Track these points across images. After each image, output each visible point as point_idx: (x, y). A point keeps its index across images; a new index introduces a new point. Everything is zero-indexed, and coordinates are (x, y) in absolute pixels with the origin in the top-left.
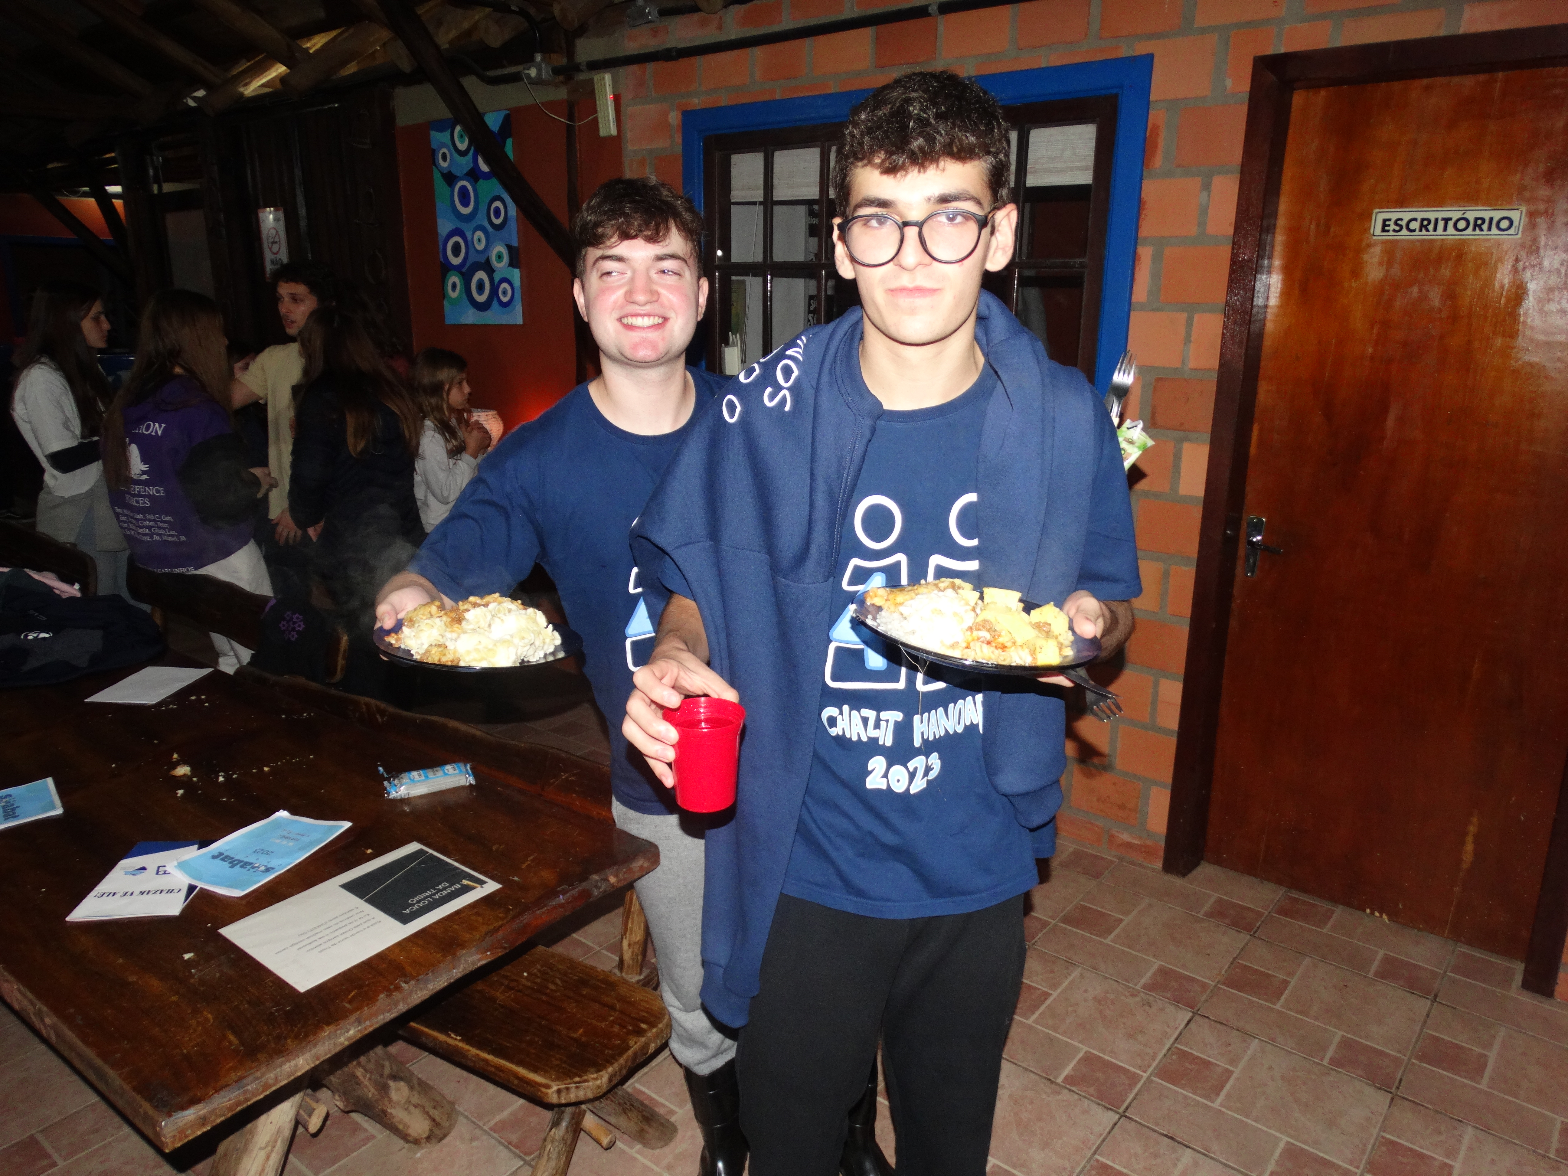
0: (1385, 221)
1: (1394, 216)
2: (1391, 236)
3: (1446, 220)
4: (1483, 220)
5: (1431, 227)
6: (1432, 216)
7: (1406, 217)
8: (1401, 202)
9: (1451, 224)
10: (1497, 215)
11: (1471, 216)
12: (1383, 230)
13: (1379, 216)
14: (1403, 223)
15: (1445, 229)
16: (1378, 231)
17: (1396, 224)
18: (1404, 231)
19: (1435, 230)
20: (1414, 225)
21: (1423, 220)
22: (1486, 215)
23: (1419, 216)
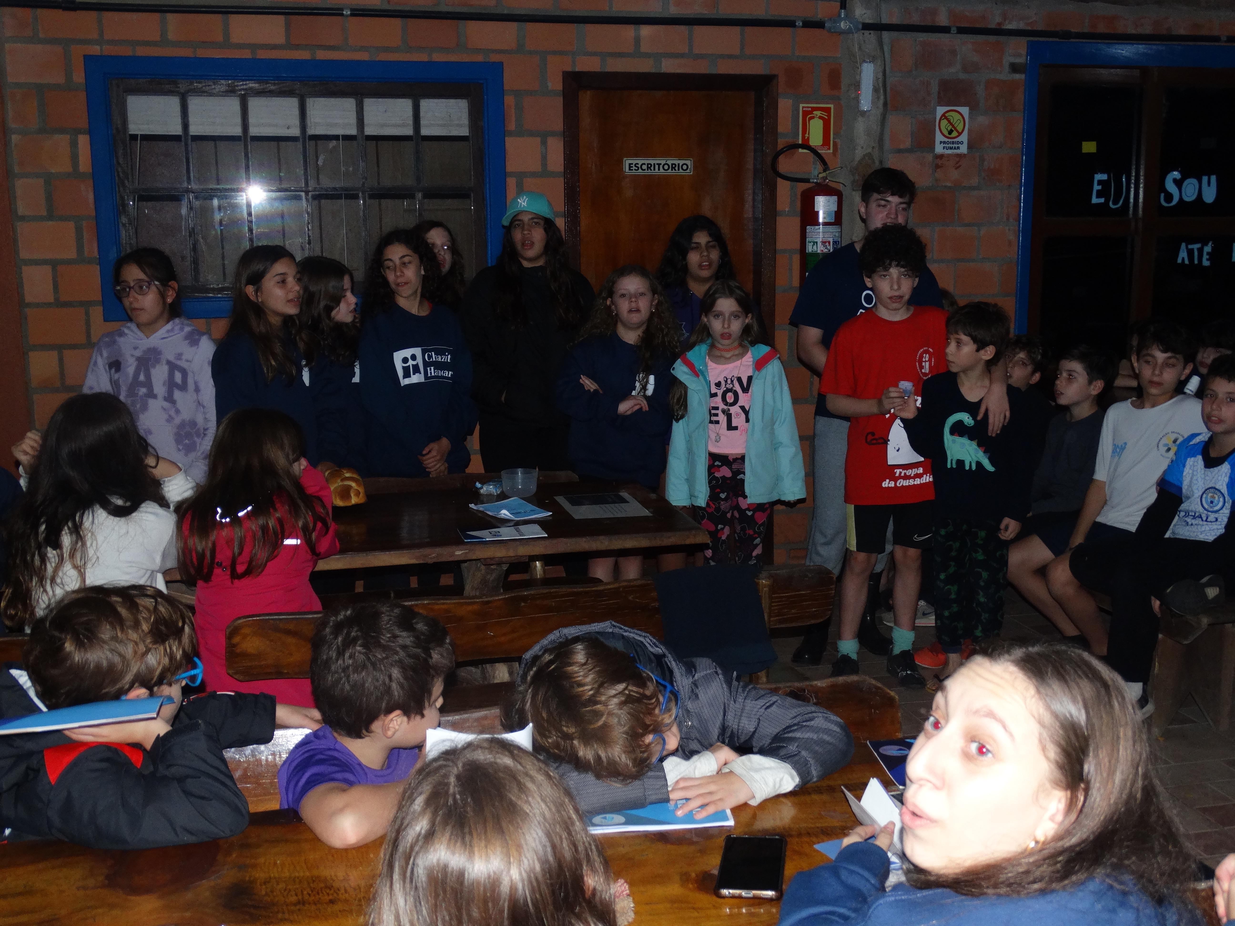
0: (630, 164)
1: (634, 162)
2: (634, 172)
3: (659, 165)
4: (675, 165)
5: (652, 168)
6: (652, 162)
7: (640, 162)
8: (636, 155)
9: (661, 166)
10: (681, 162)
11: (670, 162)
12: (630, 169)
13: (627, 162)
14: (639, 166)
15: (659, 170)
16: (627, 170)
17: (635, 166)
18: (640, 170)
19: (654, 170)
20: (644, 167)
21: (648, 164)
22: (676, 162)
23: (646, 162)
